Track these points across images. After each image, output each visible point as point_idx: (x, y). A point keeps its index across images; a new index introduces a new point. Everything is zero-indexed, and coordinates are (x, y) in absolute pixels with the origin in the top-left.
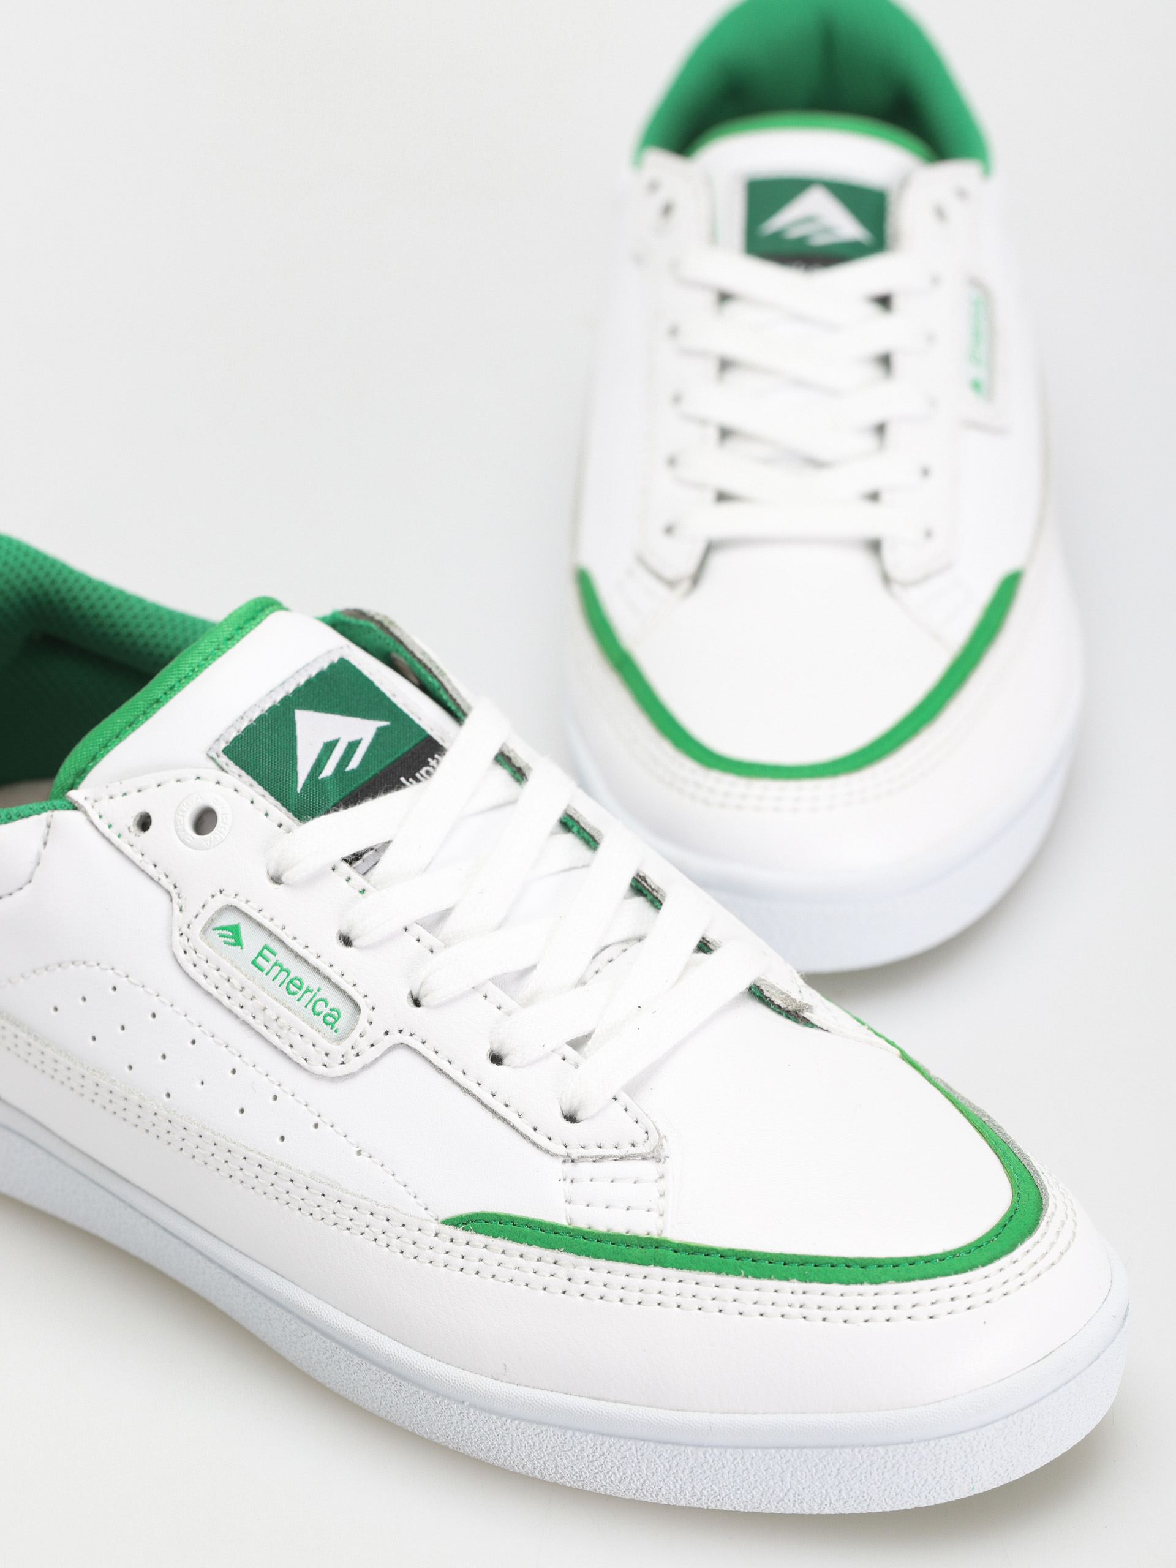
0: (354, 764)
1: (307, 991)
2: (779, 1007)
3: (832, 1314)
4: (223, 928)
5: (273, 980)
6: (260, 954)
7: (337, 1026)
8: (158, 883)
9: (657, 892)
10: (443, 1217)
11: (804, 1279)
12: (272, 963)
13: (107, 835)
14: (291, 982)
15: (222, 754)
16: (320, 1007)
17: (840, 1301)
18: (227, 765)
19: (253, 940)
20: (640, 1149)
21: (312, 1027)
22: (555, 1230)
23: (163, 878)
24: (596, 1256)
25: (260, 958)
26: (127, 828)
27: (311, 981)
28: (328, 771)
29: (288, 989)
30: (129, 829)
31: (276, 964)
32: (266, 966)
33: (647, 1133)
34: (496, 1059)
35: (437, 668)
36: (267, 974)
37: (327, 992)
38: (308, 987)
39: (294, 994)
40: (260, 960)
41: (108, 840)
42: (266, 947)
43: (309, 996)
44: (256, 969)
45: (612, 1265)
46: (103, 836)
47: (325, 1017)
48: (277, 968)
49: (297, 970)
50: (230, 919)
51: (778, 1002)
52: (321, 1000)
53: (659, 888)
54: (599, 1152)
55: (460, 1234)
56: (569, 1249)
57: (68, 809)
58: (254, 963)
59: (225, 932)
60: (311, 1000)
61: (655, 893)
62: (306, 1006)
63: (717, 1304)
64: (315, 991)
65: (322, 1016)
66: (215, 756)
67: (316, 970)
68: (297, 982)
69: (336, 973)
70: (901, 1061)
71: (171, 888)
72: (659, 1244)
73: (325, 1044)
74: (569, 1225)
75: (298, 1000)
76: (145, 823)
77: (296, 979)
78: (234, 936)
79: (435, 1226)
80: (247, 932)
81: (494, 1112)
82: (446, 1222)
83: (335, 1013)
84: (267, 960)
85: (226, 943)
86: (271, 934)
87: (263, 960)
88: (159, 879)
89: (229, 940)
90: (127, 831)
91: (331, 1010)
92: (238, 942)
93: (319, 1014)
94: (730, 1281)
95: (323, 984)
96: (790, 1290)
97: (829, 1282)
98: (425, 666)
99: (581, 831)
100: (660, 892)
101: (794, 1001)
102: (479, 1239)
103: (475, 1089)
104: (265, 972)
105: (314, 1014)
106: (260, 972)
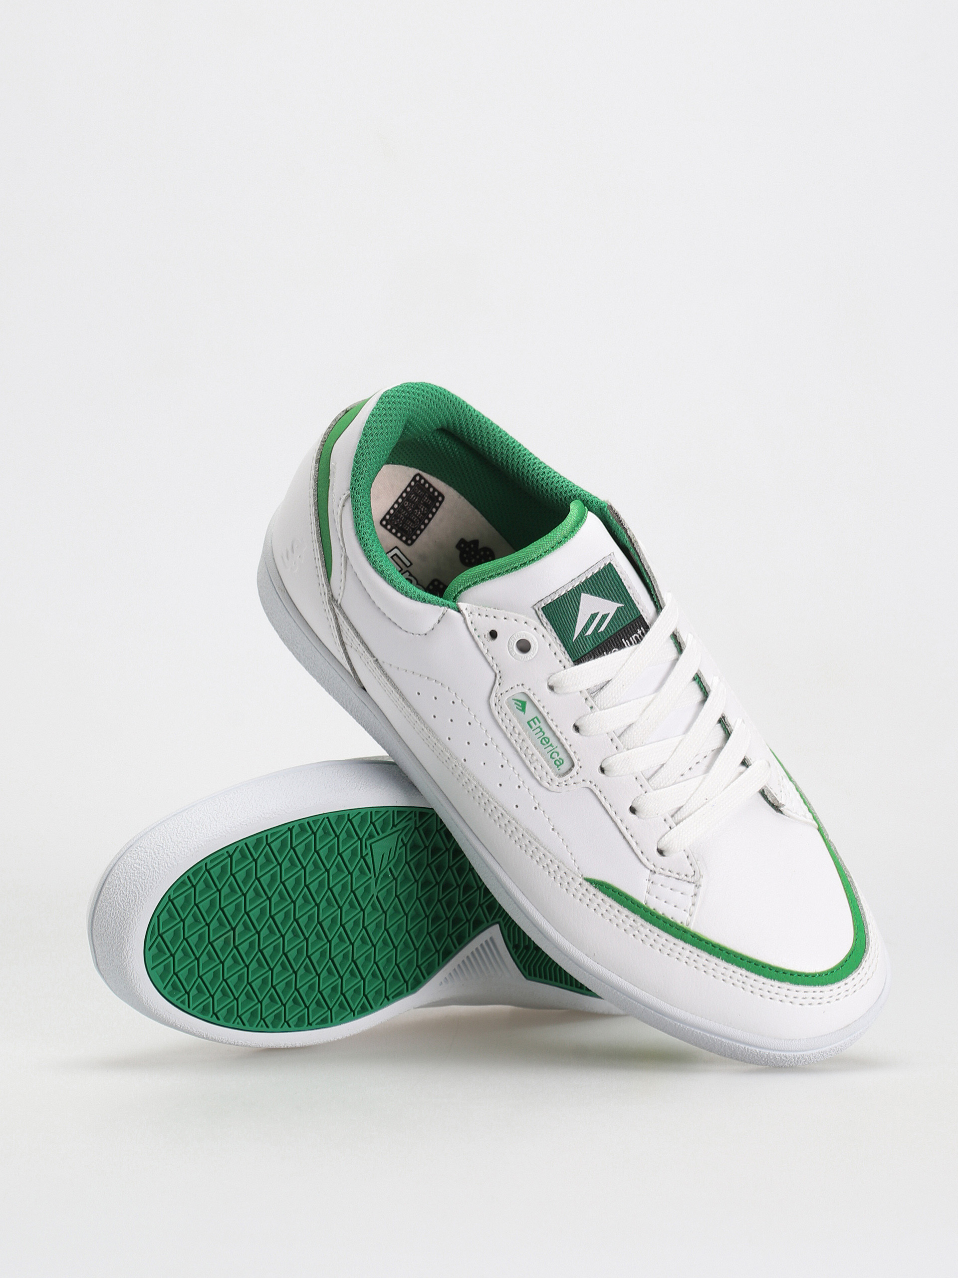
0: (602, 629)
1: (551, 745)
2: (770, 802)
3: (756, 990)
4: (518, 701)
5: (536, 734)
6: (533, 720)
7: (560, 767)
8: (492, 667)
9: (728, 726)
10: (585, 876)
11: (748, 969)
12: (537, 726)
13: (473, 634)
14: (544, 738)
15: (540, 609)
16: (555, 755)
17: (762, 986)
18: (542, 616)
19: (530, 713)
20: (689, 879)
21: (548, 765)
22: (639, 905)
23: (495, 666)
24: (654, 925)
25: (532, 721)
26: (484, 635)
27: (553, 741)
28: (589, 632)
29: (541, 741)
30: (485, 636)
31: (539, 727)
32: (534, 726)
33: (695, 872)
34: (633, 810)
35: (653, 577)
36: (533, 731)
37: (559, 749)
38: (551, 744)
39: (544, 744)
40: (532, 723)
41: (472, 637)
42: (536, 717)
43: (551, 748)
44: (528, 726)
45: (661, 933)
46: (470, 633)
47: (555, 761)
48: (539, 730)
49: (548, 734)
50: (523, 698)
51: (770, 799)
52: (556, 752)
53: (730, 725)
54: (669, 874)
55: (592, 889)
56: (642, 917)
57: (456, 611)
58: (528, 723)
59: (518, 703)
60: (551, 751)
61: (727, 727)
62: (548, 753)
63: (705, 969)
64: (555, 747)
65: (554, 760)
66: (537, 609)
67: (559, 739)
68: (547, 740)
69: (567, 744)
70: (817, 831)
71: (498, 672)
72: (685, 931)
73: (552, 775)
74: (646, 904)
75: (545, 748)
76: (493, 635)
77: (547, 738)
78: (522, 706)
79: (581, 880)
80: (528, 706)
81: (624, 837)
82: (587, 880)
83: (561, 761)
84: (535, 724)
85: (517, 708)
86: (540, 713)
87: (533, 723)
88: (493, 666)
89: (519, 707)
90: (484, 636)
91: (560, 759)
92: (523, 710)
93: (553, 758)
94: (714, 960)
95: (559, 746)
96: (741, 973)
97: (759, 975)
98: (647, 574)
99: (700, 682)
100: (730, 727)
101: (778, 802)
102: (601, 895)
103: (619, 822)
104: (533, 729)
105: (551, 757)
106: (530, 728)
